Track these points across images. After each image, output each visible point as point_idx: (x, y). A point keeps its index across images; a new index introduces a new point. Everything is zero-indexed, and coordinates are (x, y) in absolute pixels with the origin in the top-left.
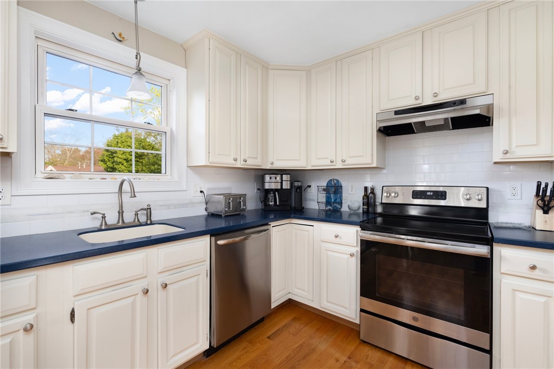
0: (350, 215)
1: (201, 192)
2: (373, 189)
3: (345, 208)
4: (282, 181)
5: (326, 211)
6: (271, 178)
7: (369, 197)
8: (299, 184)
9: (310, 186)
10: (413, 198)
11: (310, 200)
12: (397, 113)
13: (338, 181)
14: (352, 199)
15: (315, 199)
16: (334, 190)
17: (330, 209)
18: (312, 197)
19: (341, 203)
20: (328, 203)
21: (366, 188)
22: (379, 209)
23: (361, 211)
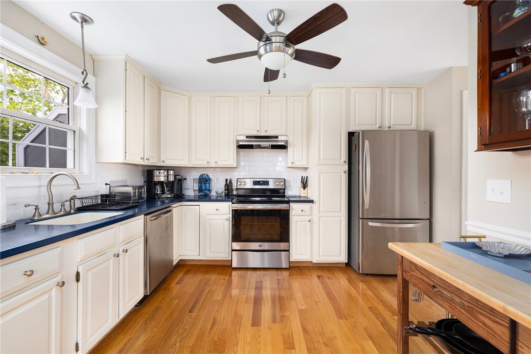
0: (217, 197)
1: (106, 184)
2: (231, 180)
3: (213, 194)
4: (168, 175)
5: (199, 196)
6: (159, 173)
7: (228, 185)
8: (180, 177)
9: (185, 179)
10: (254, 185)
11: (186, 189)
12: (247, 137)
13: (207, 175)
14: (218, 186)
15: (191, 188)
16: (204, 181)
17: (202, 195)
18: (187, 187)
19: (210, 190)
20: (200, 190)
21: (226, 180)
22: (235, 193)
23: (224, 194)
